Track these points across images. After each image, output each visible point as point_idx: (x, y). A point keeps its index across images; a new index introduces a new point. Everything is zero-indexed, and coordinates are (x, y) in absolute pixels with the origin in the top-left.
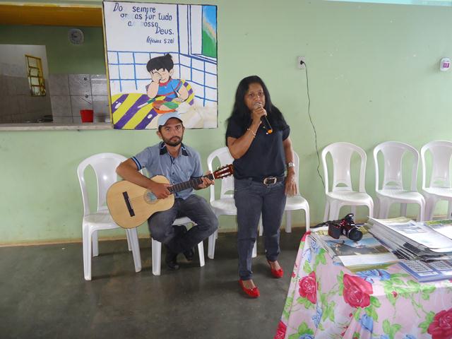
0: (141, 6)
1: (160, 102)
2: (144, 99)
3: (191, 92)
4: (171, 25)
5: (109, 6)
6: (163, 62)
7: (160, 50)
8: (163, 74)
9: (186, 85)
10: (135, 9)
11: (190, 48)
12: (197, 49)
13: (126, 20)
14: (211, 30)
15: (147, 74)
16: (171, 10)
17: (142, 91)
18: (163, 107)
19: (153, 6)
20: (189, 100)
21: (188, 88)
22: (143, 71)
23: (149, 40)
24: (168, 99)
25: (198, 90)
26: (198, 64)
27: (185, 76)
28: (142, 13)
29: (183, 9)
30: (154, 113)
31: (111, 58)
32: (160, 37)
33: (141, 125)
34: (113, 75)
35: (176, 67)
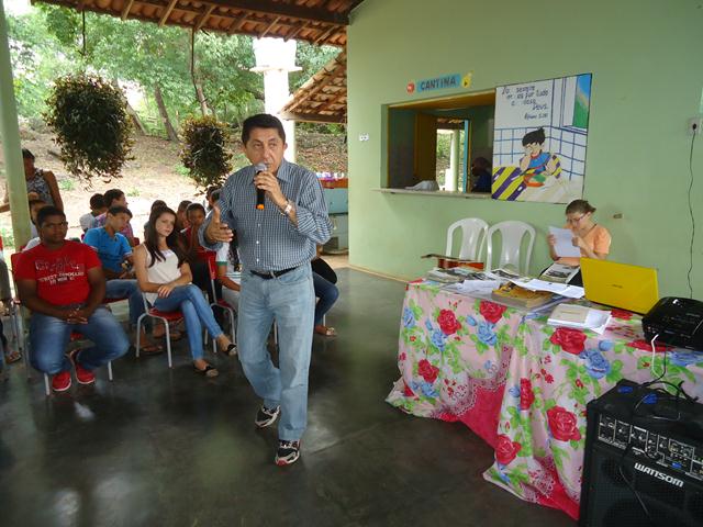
0: (523, 86)
1: (530, 175)
2: (517, 172)
3: (558, 165)
4: (546, 100)
5: (499, 91)
7: (534, 124)
8: (535, 148)
9: (554, 157)
10: (519, 90)
11: (561, 121)
12: (569, 121)
13: (511, 100)
14: (584, 98)
15: (522, 149)
16: (547, 85)
17: (516, 165)
18: (532, 180)
19: (532, 84)
20: (556, 174)
21: (556, 161)
22: (519, 145)
23: (527, 117)
24: (537, 173)
25: (566, 164)
26: (568, 136)
27: (554, 149)
28: (524, 93)
29: (559, 83)
30: (524, 185)
31: (497, 135)
32: (536, 112)
33: (513, 197)
34: (496, 150)
35: (547, 141)
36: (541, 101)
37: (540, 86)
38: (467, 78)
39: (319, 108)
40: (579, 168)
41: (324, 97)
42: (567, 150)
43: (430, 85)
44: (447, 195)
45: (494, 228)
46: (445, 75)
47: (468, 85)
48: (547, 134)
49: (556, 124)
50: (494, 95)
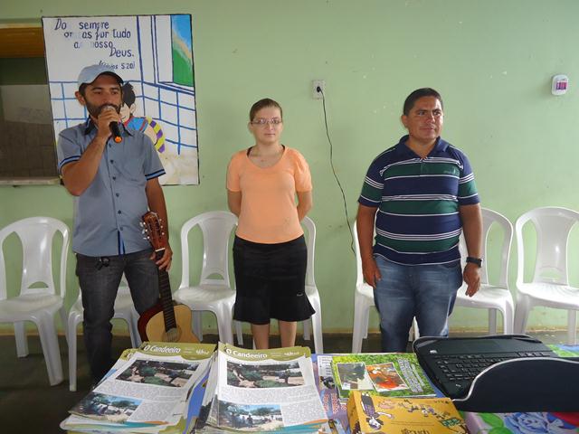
0: (89, 21)
3: (160, 134)
4: (130, 44)
5: (49, 25)
9: (153, 124)
10: (83, 26)
11: (156, 74)
12: (166, 75)
13: (72, 40)
14: (184, 47)
16: (130, 24)
19: (105, 20)
20: (158, 145)
21: (156, 129)
25: (170, 132)
26: (168, 96)
27: (152, 113)
28: (93, 31)
29: (145, 21)
31: (55, 91)
32: (116, 60)
35: (138, 101)
36: (121, 44)
37: (119, 24)
40: (188, 137)
42: (169, 113)
49: (149, 78)
50: (40, 32)
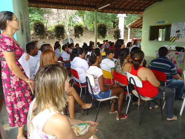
2: (174, 37)
4: (180, 25)
5: (172, 24)
6: (178, 31)
7: (178, 29)
8: (178, 33)
9: (181, 35)
12: (184, 29)
13: (174, 25)
16: (181, 23)
17: (174, 36)
18: (177, 38)
20: (181, 37)
22: (175, 33)
23: (177, 28)
24: (178, 37)
25: (183, 36)
26: (184, 31)
27: (181, 33)
28: (177, 24)
29: (183, 23)
30: (175, 39)
31: (171, 31)
32: (179, 27)
33: (173, 41)
34: (171, 33)
36: (179, 25)
37: (179, 23)
38: (167, 22)
39: (135, 26)
41: (136, 24)
42: (183, 33)
43: (159, 22)
44: (160, 41)
45: (170, 47)
46: (162, 21)
47: (167, 23)
48: (180, 31)
49: (182, 29)
50: (171, 24)
